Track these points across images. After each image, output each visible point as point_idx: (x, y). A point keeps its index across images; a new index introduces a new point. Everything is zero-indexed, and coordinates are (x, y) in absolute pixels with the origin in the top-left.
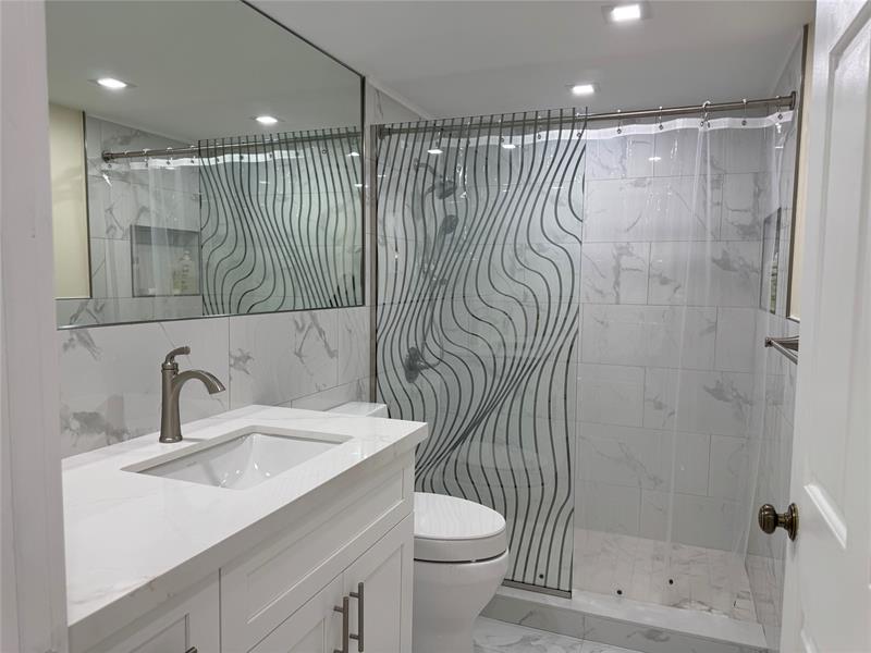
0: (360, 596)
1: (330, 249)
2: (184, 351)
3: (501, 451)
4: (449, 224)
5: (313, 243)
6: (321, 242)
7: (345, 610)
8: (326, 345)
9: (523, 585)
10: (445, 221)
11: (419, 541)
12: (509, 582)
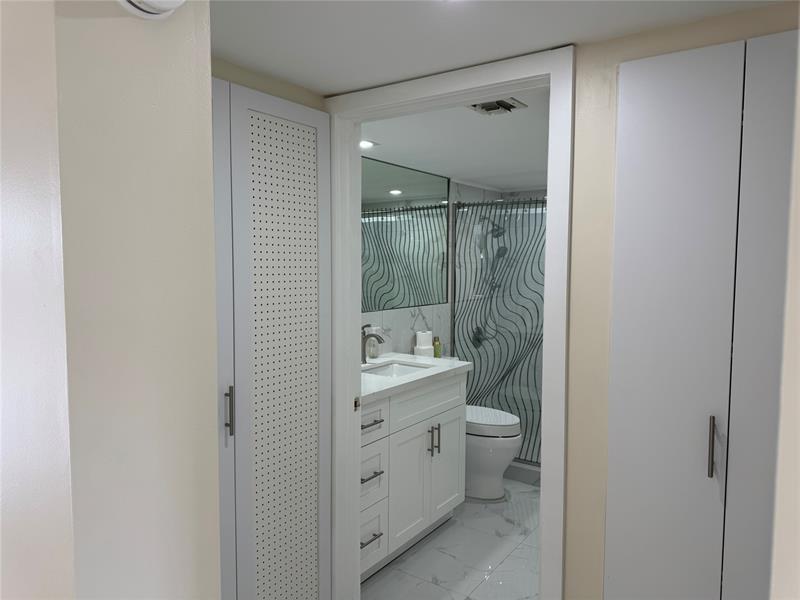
0: (439, 429)
1: (430, 264)
2: (369, 326)
3: (516, 388)
4: (502, 252)
5: (420, 260)
6: (425, 260)
7: (432, 432)
8: (426, 325)
9: (525, 461)
10: (499, 251)
11: (469, 424)
12: (517, 459)
